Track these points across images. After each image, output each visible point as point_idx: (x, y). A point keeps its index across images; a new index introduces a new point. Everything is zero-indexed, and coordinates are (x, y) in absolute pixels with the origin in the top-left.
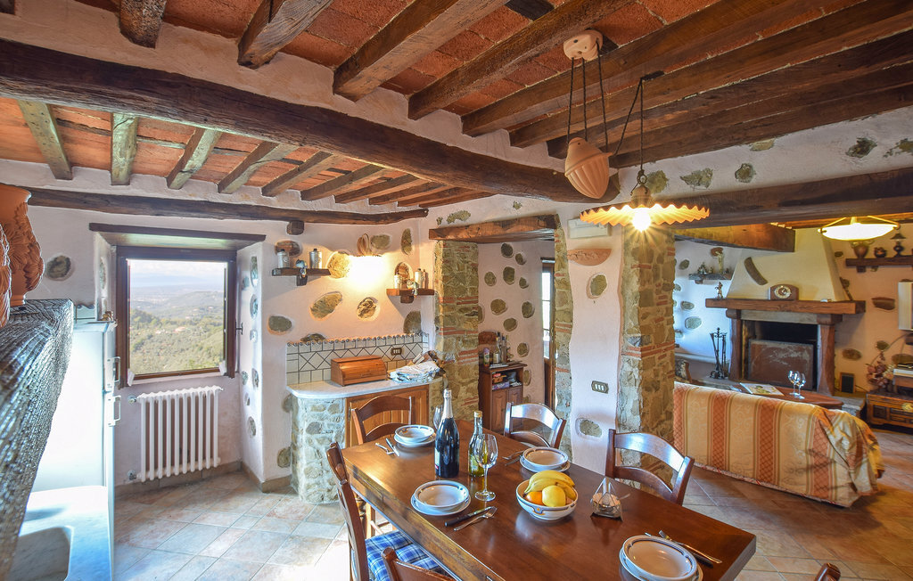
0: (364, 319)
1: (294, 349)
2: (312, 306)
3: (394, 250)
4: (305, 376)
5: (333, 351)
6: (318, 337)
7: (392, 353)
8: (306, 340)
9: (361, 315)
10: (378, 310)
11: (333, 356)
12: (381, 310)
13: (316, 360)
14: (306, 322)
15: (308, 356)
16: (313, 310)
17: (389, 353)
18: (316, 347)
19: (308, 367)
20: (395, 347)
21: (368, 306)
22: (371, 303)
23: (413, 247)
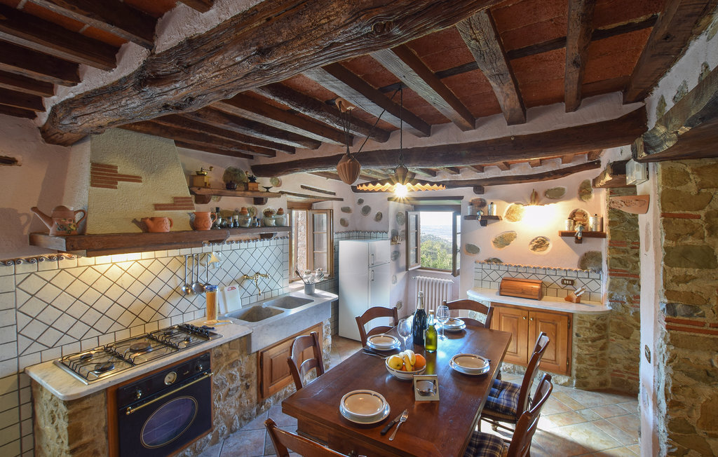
0: (536, 253)
1: (480, 266)
2: (493, 239)
3: (569, 198)
4: (486, 285)
5: (507, 271)
6: (497, 261)
7: (563, 282)
8: (489, 261)
9: (534, 249)
10: (551, 246)
11: (507, 275)
12: (553, 247)
13: (494, 275)
14: (488, 249)
15: (488, 272)
16: (494, 242)
17: (559, 282)
18: (494, 266)
19: (488, 278)
20: (566, 278)
21: (541, 243)
22: (544, 242)
23: (593, 195)
